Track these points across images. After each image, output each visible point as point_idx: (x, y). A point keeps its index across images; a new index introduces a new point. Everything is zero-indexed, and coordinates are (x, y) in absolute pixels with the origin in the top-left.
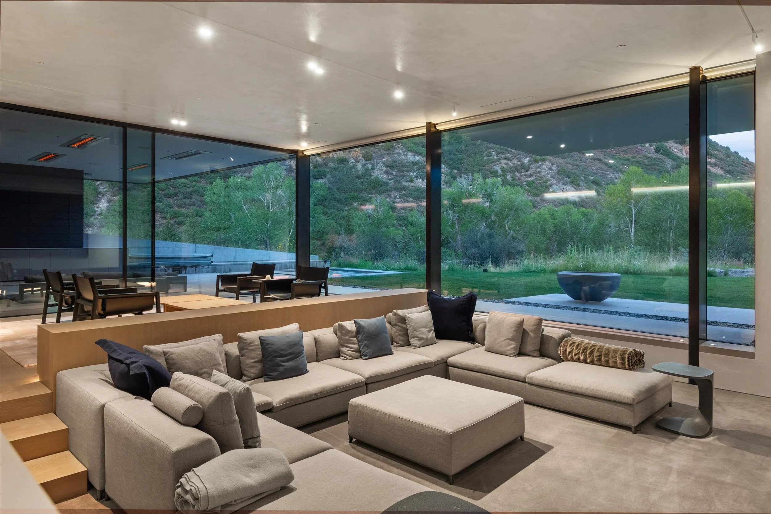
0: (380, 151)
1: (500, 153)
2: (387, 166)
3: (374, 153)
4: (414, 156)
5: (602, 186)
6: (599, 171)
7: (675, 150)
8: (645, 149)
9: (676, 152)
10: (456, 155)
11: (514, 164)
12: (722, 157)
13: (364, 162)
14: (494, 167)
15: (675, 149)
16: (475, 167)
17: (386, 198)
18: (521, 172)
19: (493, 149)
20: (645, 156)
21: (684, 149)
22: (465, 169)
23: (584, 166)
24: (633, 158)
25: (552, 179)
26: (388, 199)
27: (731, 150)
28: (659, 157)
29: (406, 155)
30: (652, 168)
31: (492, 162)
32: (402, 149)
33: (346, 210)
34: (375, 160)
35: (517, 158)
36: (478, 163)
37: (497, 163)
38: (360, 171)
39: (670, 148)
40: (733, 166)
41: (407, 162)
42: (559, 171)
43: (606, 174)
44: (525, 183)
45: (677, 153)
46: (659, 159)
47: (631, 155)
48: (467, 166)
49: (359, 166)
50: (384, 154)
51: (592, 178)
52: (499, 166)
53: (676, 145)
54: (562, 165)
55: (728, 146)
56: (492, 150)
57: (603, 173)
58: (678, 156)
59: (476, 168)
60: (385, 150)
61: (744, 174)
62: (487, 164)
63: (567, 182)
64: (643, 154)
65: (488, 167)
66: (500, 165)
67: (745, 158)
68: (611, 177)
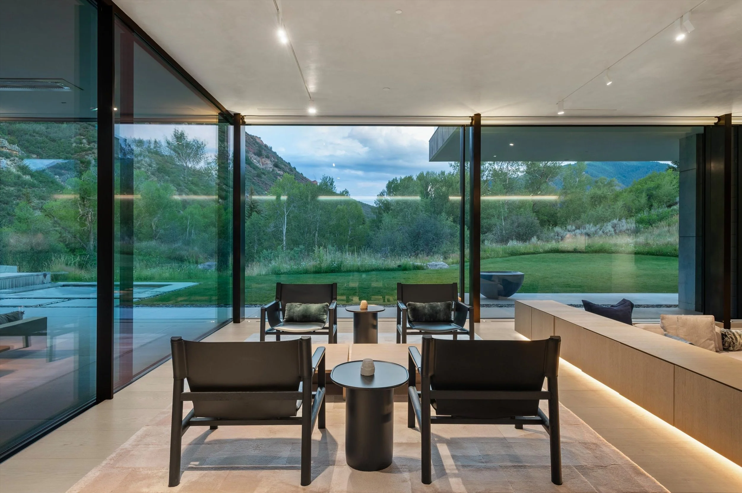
7: (255, 161)
9: (255, 162)
10: (34, 136)
12: (288, 171)
14: (86, 157)
15: (254, 159)
16: (61, 153)
19: (84, 136)
21: (261, 161)
22: (47, 154)
27: (291, 166)
31: (84, 151)
36: (65, 150)
37: (89, 152)
39: (251, 158)
45: (256, 164)
48: (49, 151)
52: (91, 156)
53: (255, 157)
56: (82, 137)
58: (257, 166)
59: (63, 155)
65: (78, 155)
66: (93, 155)
67: (300, 173)
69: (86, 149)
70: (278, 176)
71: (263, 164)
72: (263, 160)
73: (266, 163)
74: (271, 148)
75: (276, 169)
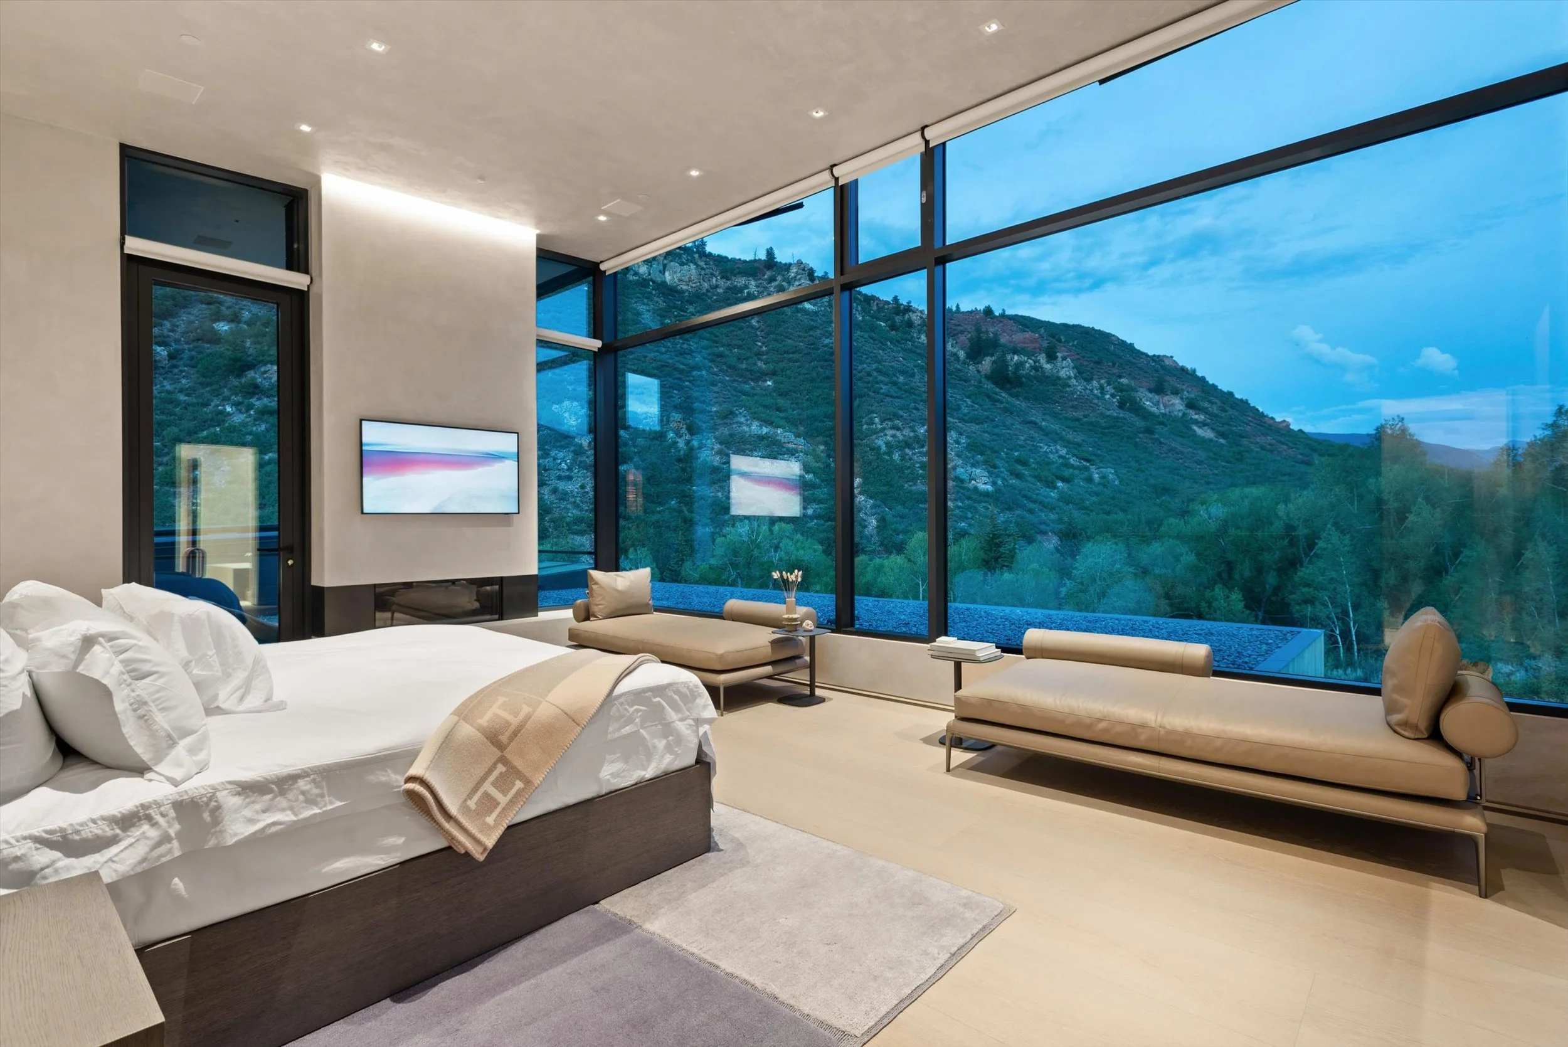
0: (713, 419)
1: (885, 420)
2: (721, 443)
3: (704, 422)
4: (761, 426)
5: (1029, 466)
6: (1028, 442)
7: (1148, 403)
8: (1102, 404)
9: (1148, 405)
11: (905, 436)
12: (1215, 411)
13: (688, 437)
14: (876, 441)
15: (1147, 401)
17: (718, 491)
18: (914, 449)
20: (1102, 414)
21: (1161, 401)
23: (1007, 435)
24: (1085, 416)
25: (957, 458)
26: (719, 494)
28: (1121, 415)
29: (749, 426)
30: (1111, 433)
31: (874, 434)
32: (745, 416)
33: (659, 512)
34: (705, 434)
35: (910, 427)
37: (880, 434)
38: (682, 452)
39: (1141, 399)
40: (1229, 425)
41: (750, 435)
42: (968, 444)
43: (1037, 447)
44: (918, 465)
45: (1149, 408)
46: (1121, 418)
47: (1082, 413)
49: (681, 444)
50: (719, 424)
51: (1016, 454)
52: (882, 440)
53: (1150, 395)
54: (974, 435)
55: (1231, 390)
56: (875, 415)
57: (1033, 445)
58: (1151, 413)
60: (719, 417)
61: (1244, 437)
62: (866, 437)
63: (978, 462)
64: (1099, 411)
65: (868, 440)
66: (885, 437)
68: (1046, 452)
69: (878, 430)
70: (1193, 423)
71: (1165, 406)
72: (1166, 398)
73: (1171, 403)
74: (1194, 371)
75: (1190, 411)
